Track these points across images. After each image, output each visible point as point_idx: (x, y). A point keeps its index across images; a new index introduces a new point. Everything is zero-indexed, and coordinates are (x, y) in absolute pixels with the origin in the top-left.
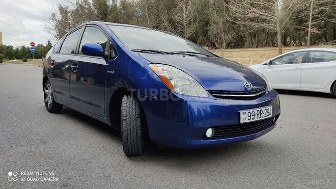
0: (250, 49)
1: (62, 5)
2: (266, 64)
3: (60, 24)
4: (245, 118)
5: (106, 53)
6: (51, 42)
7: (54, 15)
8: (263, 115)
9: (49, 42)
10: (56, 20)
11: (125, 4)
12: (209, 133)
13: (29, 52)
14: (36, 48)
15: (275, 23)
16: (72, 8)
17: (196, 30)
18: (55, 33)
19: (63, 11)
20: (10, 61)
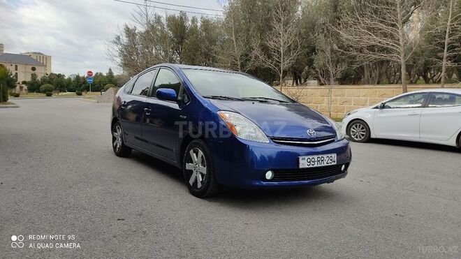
0: (367, 86)
1: (129, 26)
2: (377, 108)
3: (125, 49)
4: (304, 163)
5: (179, 98)
6: (113, 71)
7: (118, 38)
8: (325, 162)
9: (110, 70)
10: (121, 44)
11: (208, 25)
12: (269, 175)
13: (85, 82)
14: (94, 78)
15: (399, 53)
16: (141, 29)
17: (297, 59)
18: (119, 60)
19: (130, 33)
20: (60, 94)
